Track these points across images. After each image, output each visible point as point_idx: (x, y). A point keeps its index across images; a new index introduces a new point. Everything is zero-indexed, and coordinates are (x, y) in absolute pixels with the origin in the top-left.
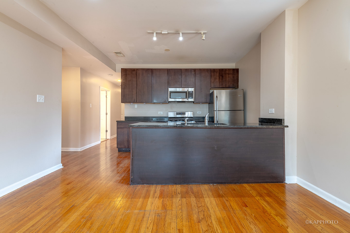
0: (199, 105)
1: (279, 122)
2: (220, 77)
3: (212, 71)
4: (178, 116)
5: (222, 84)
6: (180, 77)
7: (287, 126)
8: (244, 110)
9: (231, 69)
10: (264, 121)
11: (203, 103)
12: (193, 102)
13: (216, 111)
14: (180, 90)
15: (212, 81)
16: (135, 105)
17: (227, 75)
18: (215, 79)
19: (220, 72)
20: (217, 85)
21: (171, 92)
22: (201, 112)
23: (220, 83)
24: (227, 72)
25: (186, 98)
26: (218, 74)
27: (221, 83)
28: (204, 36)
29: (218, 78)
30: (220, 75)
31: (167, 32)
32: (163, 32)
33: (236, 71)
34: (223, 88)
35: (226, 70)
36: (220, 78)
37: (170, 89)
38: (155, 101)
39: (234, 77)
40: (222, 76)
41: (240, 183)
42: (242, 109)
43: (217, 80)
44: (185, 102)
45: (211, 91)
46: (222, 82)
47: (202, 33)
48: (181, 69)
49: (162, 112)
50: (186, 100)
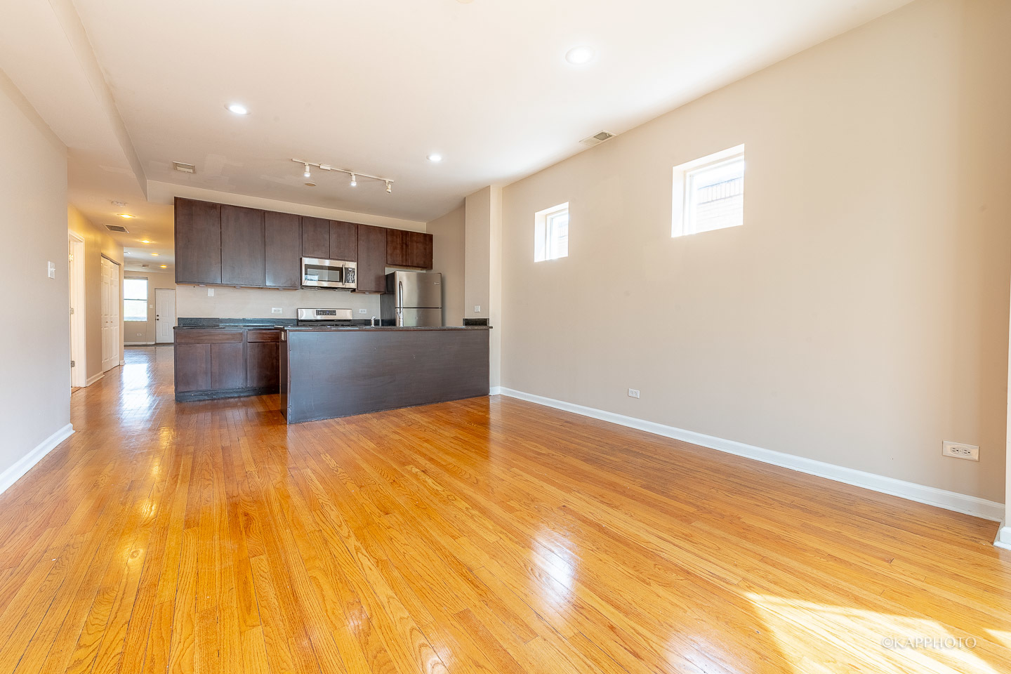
0: (364, 295)
1: (484, 322)
2: (402, 246)
3: (391, 234)
4: (319, 317)
5: (406, 260)
6: (327, 236)
7: (492, 327)
8: (443, 308)
9: (421, 234)
10: (468, 322)
11: (371, 292)
12: (354, 290)
13: (400, 308)
14: (327, 263)
15: (389, 252)
16: (209, 289)
17: (415, 244)
18: (395, 248)
19: (402, 237)
20: (399, 260)
21: (308, 267)
22: (366, 310)
23: (402, 257)
24: (415, 238)
25: (341, 280)
26: (399, 241)
27: (404, 257)
28: (390, 186)
29: (399, 246)
30: (403, 243)
31: (329, 168)
32: (321, 167)
33: (428, 239)
34: (409, 266)
35: (412, 234)
36: (402, 248)
37: (306, 261)
38: (268, 284)
39: (425, 249)
40: (407, 245)
41: (444, 401)
42: (440, 306)
43: (398, 251)
44: (336, 288)
45: (388, 271)
46: (406, 255)
47: (387, 182)
48: (329, 221)
49: (281, 309)
50: (340, 285)
